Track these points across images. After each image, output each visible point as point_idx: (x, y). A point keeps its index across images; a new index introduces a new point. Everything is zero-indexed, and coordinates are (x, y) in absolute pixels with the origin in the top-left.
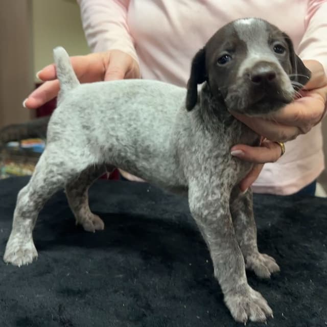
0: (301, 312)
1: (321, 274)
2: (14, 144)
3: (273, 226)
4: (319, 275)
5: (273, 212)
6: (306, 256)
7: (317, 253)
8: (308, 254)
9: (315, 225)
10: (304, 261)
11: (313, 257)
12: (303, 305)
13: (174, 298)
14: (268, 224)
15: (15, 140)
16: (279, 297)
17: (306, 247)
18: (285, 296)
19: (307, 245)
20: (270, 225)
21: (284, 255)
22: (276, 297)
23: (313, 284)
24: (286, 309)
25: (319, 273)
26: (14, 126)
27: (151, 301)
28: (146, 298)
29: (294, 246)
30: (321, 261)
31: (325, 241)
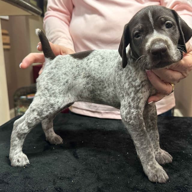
2: (24, 97)
7: (185, 146)
8: (179, 147)
9: (182, 131)
10: (178, 151)
11: (183, 149)
13: (112, 173)
15: (24, 95)
17: (178, 143)
19: (178, 142)
25: (186, 156)
26: (23, 88)
27: (100, 175)
28: (98, 174)
29: (172, 143)
30: (186, 150)
31: (188, 139)
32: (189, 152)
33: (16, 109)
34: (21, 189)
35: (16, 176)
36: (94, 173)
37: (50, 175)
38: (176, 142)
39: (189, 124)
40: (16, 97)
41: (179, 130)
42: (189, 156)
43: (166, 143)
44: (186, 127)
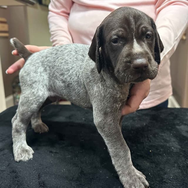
0: (159, 172)
1: (170, 150)
3: (146, 125)
4: (169, 151)
5: (147, 117)
6: (162, 141)
7: (168, 139)
8: (163, 139)
11: (166, 141)
12: (160, 168)
14: (144, 124)
16: (148, 164)
18: (151, 163)
19: (163, 134)
20: (145, 124)
21: (151, 141)
22: (147, 164)
23: (166, 156)
24: (152, 171)
25: (168, 150)
27: (84, 169)
28: (81, 168)
29: (156, 135)
30: (170, 143)
31: (172, 132)
32: (171, 145)
33: (15, 95)
34: (7, 183)
35: (2, 170)
36: (78, 167)
37: (36, 169)
38: (161, 134)
39: (176, 115)
40: (14, 84)
41: (166, 121)
42: (171, 150)
43: (151, 136)
44: (172, 118)
